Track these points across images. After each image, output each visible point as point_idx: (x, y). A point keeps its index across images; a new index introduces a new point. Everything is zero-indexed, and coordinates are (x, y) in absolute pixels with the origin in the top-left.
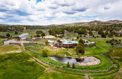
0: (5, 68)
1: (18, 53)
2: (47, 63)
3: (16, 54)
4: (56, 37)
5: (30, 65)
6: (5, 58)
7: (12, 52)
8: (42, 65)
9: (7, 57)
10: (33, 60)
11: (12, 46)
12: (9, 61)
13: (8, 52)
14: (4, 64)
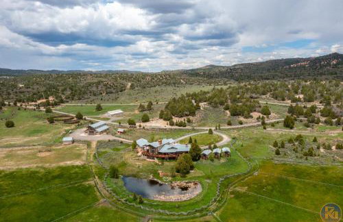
0: (46, 195)
1: (77, 167)
2: (108, 191)
3: (73, 167)
4: (172, 124)
5: (82, 192)
6: (53, 176)
7: (69, 163)
8: (98, 194)
9: (57, 173)
10: (92, 183)
11: (76, 147)
12: (57, 181)
13: (62, 164)
14: (47, 188)
